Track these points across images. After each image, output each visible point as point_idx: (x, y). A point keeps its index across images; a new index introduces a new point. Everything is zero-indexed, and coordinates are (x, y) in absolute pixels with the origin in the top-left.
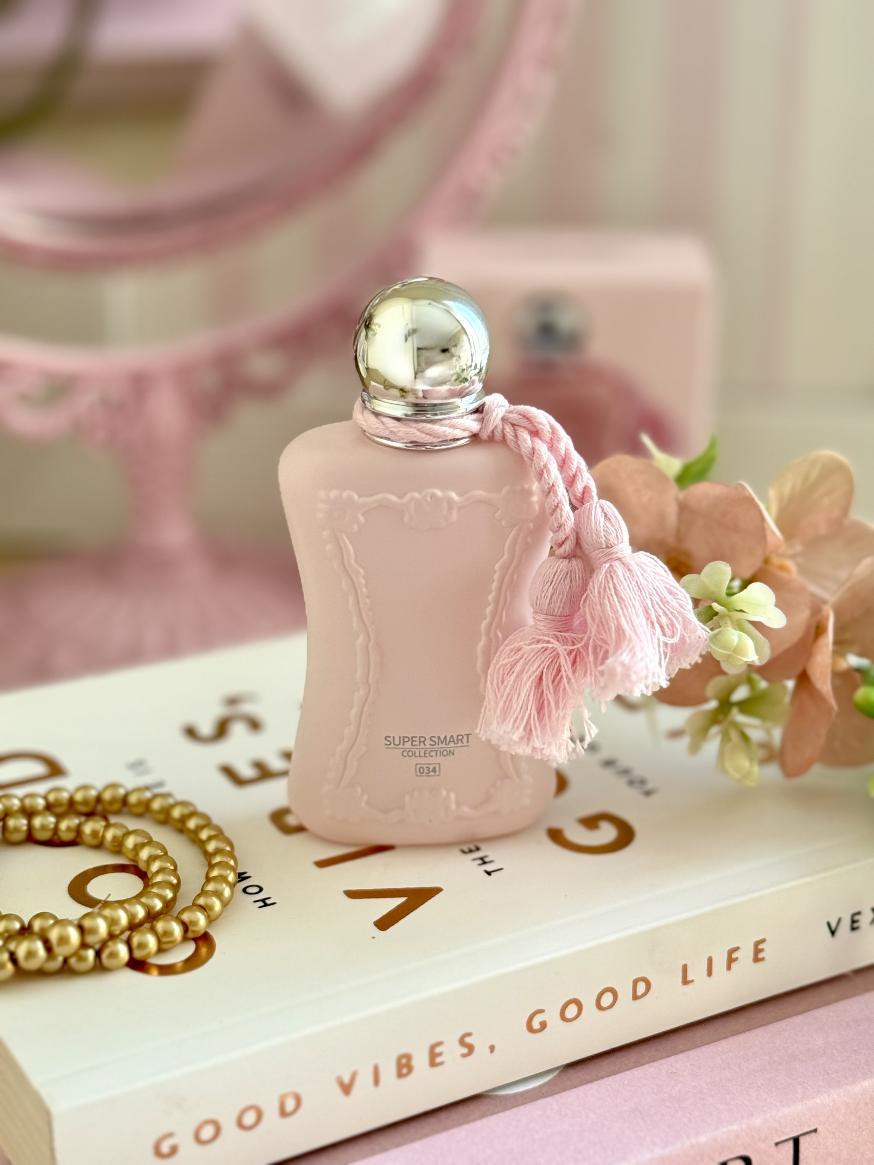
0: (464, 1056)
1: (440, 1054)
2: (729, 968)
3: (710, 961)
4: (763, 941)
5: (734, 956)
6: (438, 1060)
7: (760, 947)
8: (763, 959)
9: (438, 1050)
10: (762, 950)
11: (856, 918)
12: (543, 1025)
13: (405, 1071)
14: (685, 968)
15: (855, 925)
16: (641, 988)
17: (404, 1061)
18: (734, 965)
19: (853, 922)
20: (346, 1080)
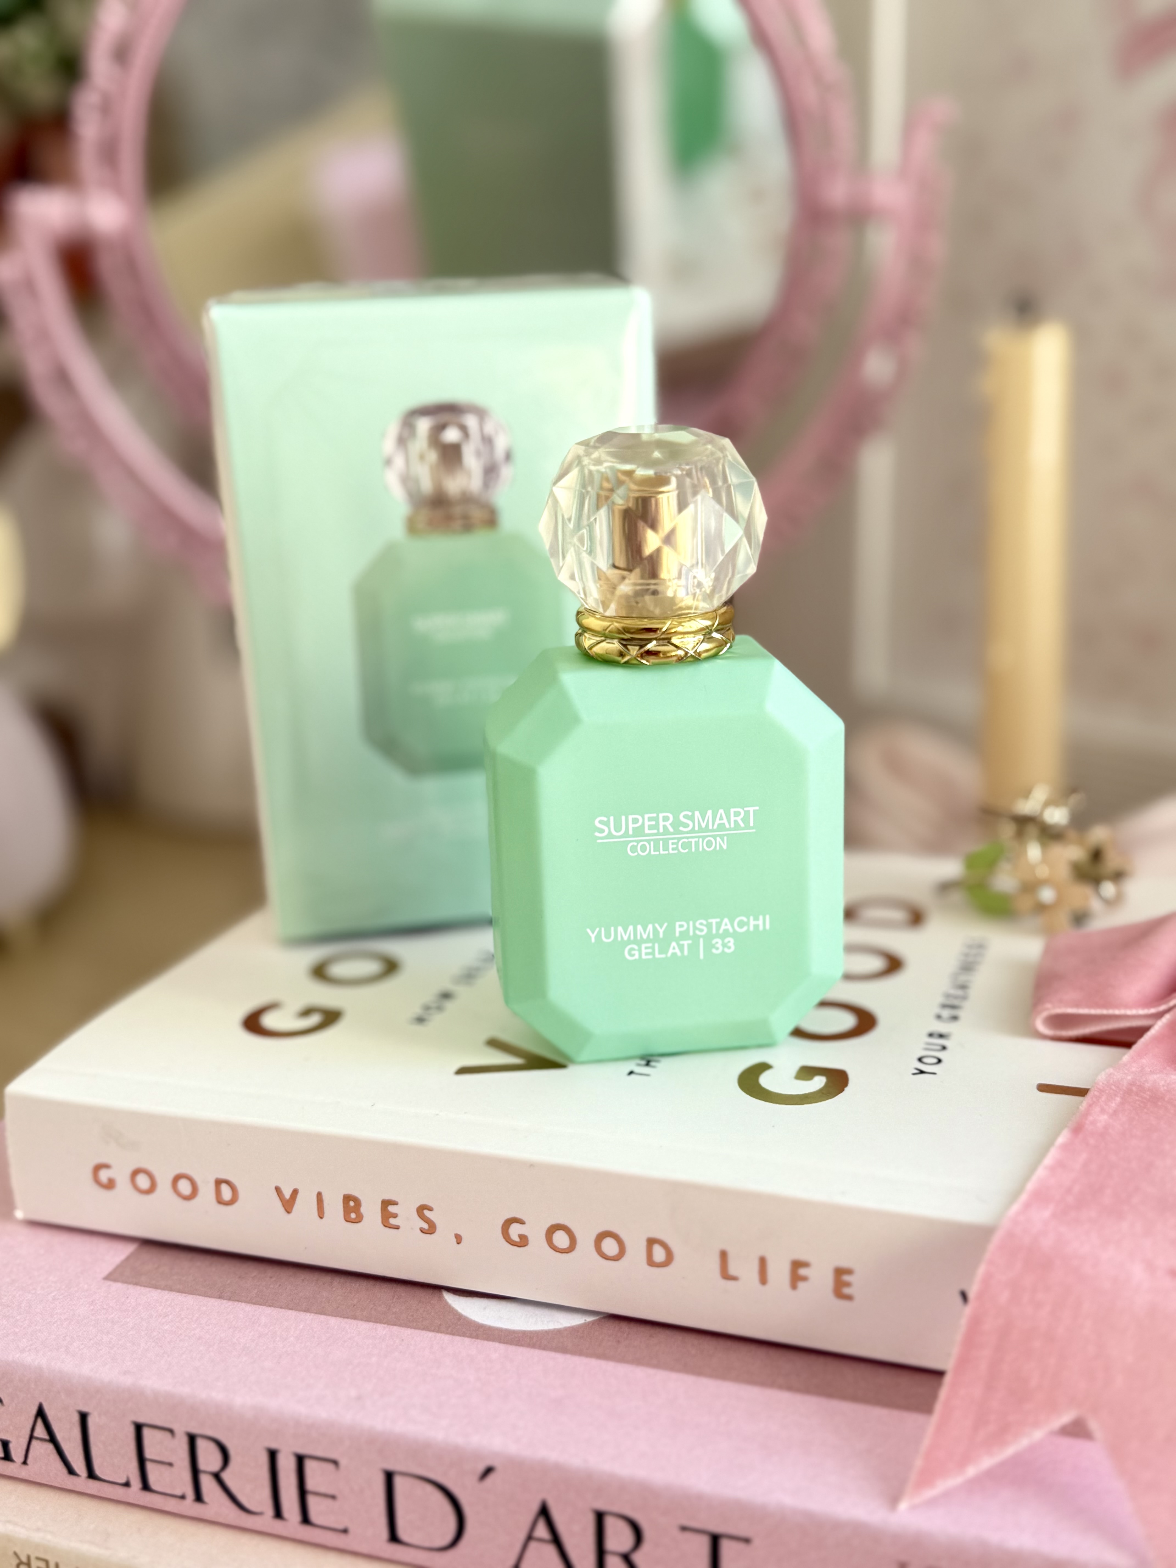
0: (422, 1231)
1: (395, 1216)
2: (794, 1286)
3: (763, 1262)
4: (849, 1272)
5: (802, 1272)
6: (392, 1221)
7: (846, 1278)
8: (849, 1298)
9: (392, 1209)
10: (848, 1284)
12: (523, 1241)
13: (353, 1216)
14: (724, 1255)
16: (659, 1254)
17: (352, 1204)
18: (802, 1286)
20: (287, 1195)
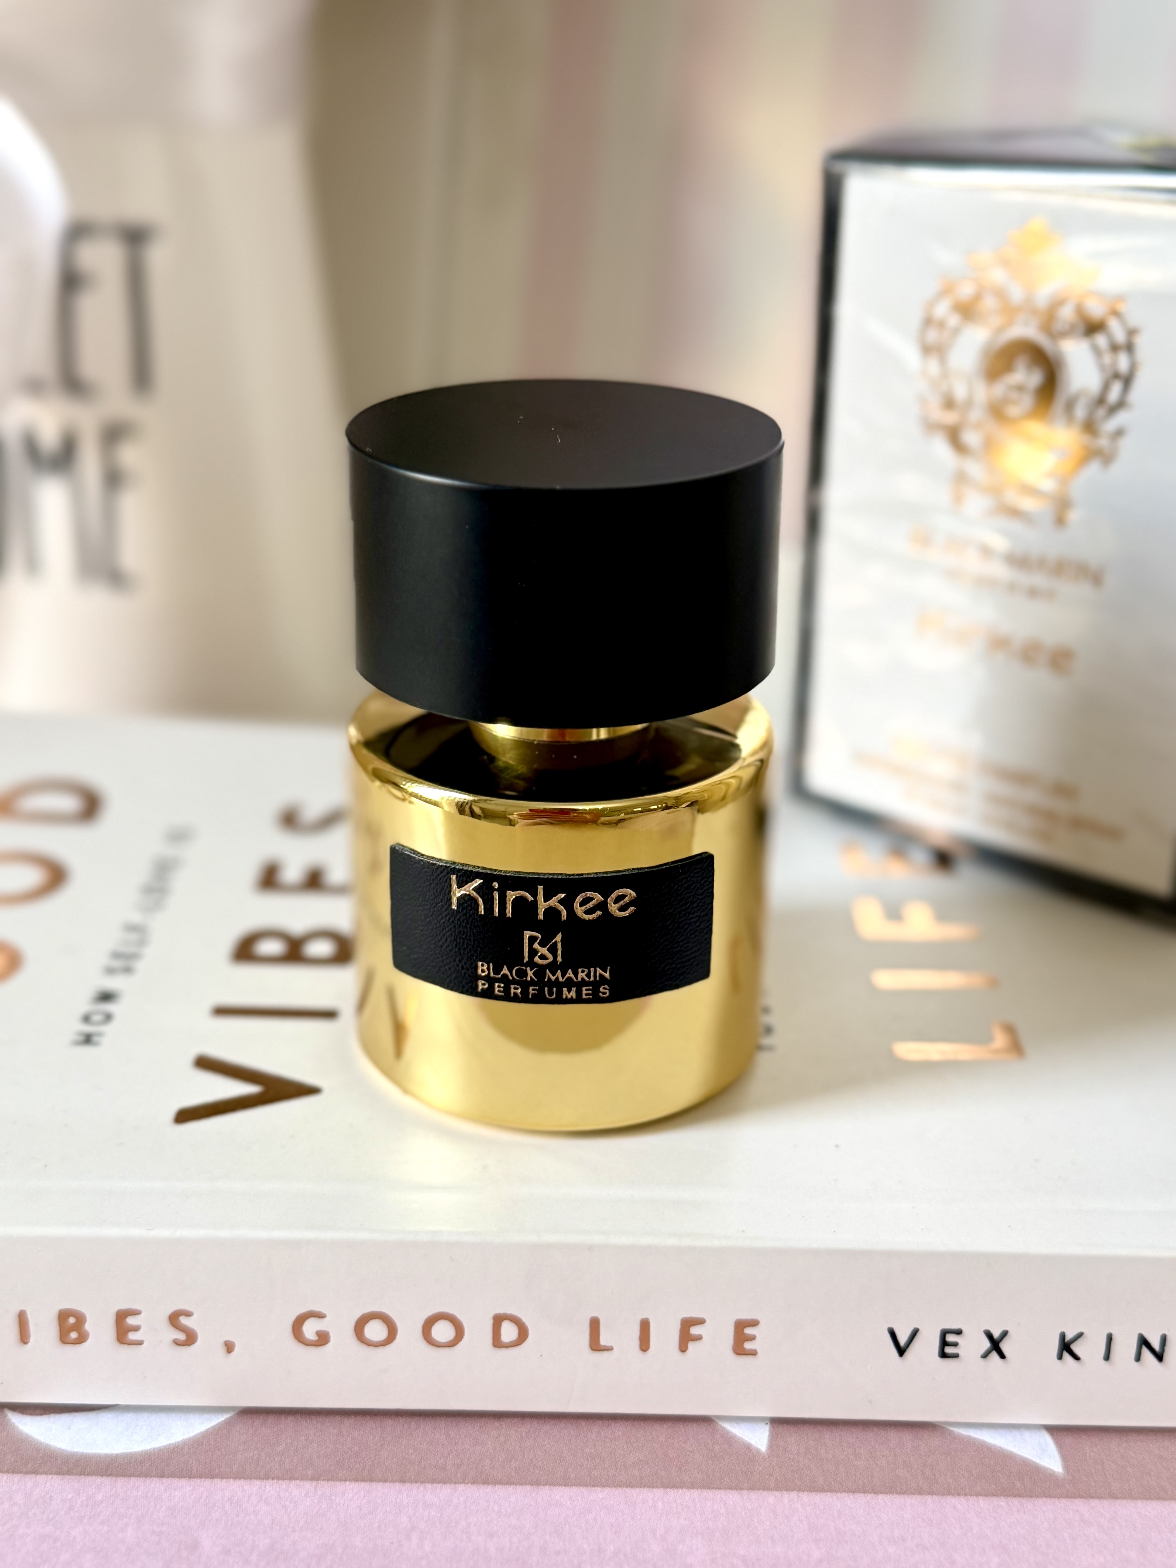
0: (177, 1343)
1: (136, 1329)
2: (683, 1348)
3: (645, 1326)
4: (754, 1323)
5: (695, 1331)
6: (132, 1336)
7: (749, 1331)
8: (753, 1353)
9: (131, 1321)
10: (752, 1338)
11: (950, 1338)
12: (323, 1339)
13: (74, 1335)
14: (595, 1324)
15: (949, 1350)
16: (509, 1332)
17: (72, 1320)
18: (691, 1346)
19: (944, 1343)
